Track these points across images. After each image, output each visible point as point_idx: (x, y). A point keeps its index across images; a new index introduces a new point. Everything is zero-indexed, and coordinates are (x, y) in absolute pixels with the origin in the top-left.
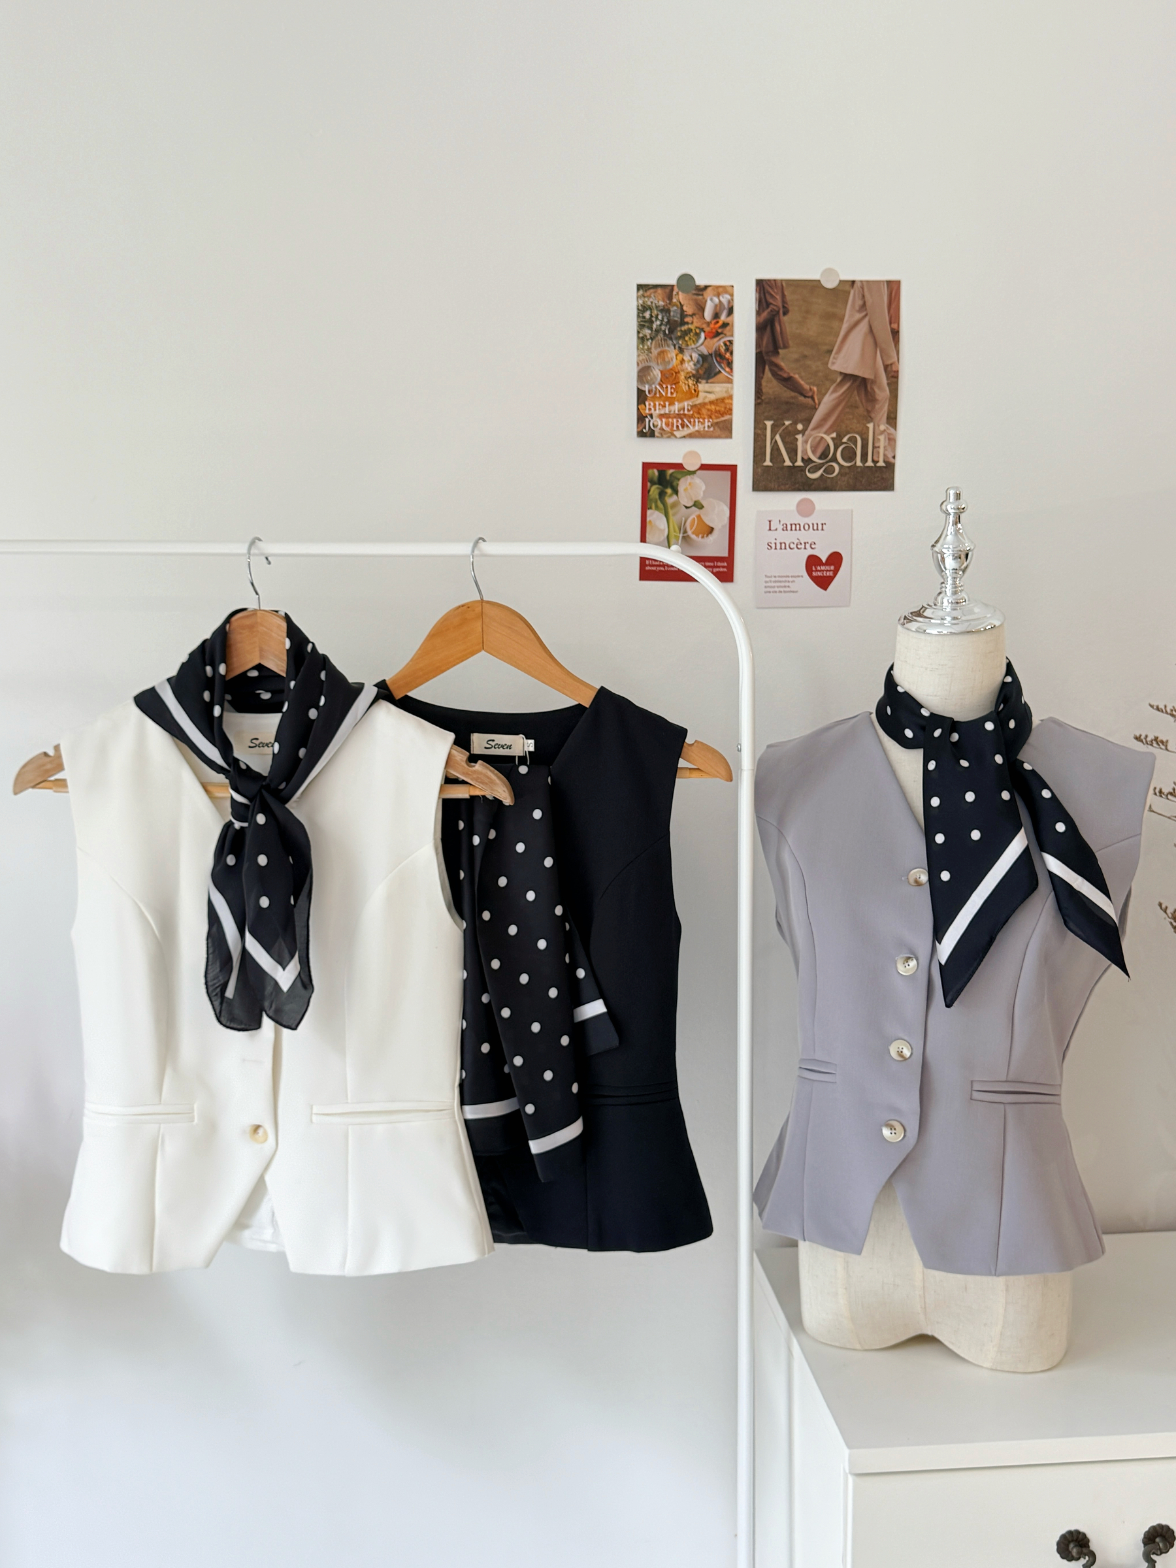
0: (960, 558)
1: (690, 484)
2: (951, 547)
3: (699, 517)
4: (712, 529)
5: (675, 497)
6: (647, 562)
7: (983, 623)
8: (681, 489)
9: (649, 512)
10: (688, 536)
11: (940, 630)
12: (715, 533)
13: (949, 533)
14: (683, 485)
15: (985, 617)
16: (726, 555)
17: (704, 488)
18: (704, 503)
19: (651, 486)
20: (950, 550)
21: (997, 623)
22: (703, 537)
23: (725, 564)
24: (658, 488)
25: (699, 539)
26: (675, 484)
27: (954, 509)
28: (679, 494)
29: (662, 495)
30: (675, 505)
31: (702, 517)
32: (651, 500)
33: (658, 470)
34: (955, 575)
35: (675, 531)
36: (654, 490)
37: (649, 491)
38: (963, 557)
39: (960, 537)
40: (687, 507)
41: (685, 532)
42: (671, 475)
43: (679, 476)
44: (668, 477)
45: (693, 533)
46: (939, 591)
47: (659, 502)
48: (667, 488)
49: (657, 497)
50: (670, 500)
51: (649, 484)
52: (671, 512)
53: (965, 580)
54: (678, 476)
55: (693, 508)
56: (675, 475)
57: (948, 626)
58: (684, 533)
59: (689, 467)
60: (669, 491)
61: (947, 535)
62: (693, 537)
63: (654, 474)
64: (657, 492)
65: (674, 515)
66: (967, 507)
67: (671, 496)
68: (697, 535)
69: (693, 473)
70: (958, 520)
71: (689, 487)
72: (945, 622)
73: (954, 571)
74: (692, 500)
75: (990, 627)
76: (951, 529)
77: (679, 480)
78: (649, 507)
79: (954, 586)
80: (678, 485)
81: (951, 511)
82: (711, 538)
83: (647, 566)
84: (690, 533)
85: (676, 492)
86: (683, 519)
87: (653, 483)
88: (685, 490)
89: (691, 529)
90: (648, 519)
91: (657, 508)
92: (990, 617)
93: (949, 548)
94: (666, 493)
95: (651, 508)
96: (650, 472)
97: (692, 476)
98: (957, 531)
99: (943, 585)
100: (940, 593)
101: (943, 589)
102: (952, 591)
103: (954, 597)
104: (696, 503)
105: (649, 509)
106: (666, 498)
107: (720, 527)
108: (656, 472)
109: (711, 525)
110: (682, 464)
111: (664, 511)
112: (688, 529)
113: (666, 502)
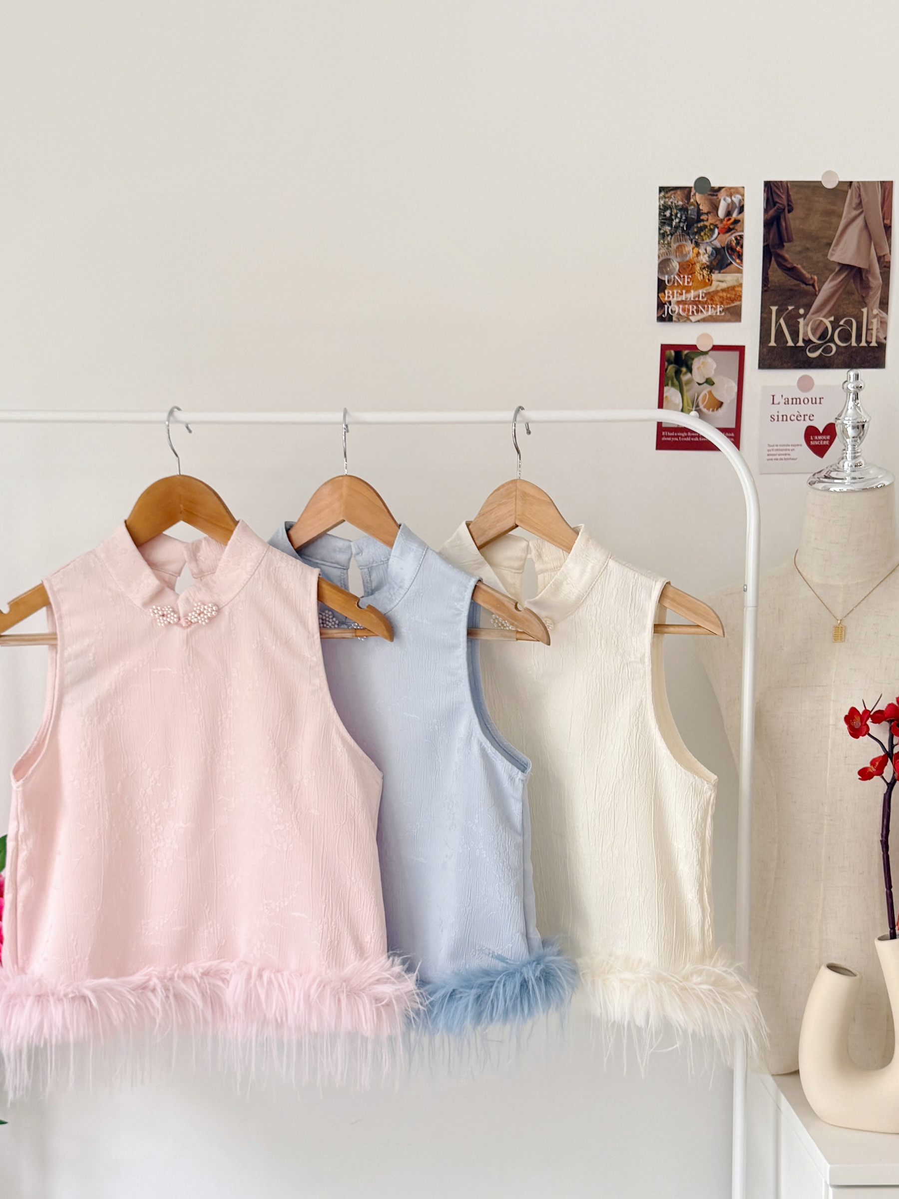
0: (858, 428)
1: (703, 363)
2: (851, 419)
3: (710, 392)
4: (721, 404)
5: (689, 375)
6: (663, 433)
7: (874, 483)
8: (695, 368)
9: (666, 389)
10: (700, 409)
11: (841, 488)
12: (724, 406)
13: (849, 408)
14: (697, 363)
15: (877, 477)
16: (733, 426)
17: (715, 366)
18: (715, 380)
19: (668, 366)
20: (850, 422)
21: (887, 483)
22: (713, 411)
23: (733, 435)
24: (674, 367)
25: (710, 412)
26: (689, 363)
27: (854, 387)
28: (693, 372)
29: (678, 373)
30: (689, 382)
31: (713, 392)
32: (668, 378)
33: (675, 351)
34: (854, 443)
35: (688, 405)
36: (671, 369)
37: (666, 370)
38: (860, 427)
39: (858, 410)
40: (699, 384)
41: (698, 406)
42: (686, 355)
44: (683, 357)
45: (705, 406)
46: (840, 456)
47: (675, 380)
48: (681, 366)
49: (673, 374)
50: (685, 378)
51: (666, 364)
52: (685, 388)
53: (864, 447)
54: (692, 356)
55: (705, 384)
56: (689, 355)
57: (848, 485)
58: (696, 406)
59: (702, 348)
60: (684, 369)
61: (848, 409)
62: (705, 410)
63: (671, 353)
64: (673, 370)
65: (688, 391)
66: (864, 386)
67: (686, 373)
68: (708, 409)
69: (705, 353)
70: (857, 396)
71: (702, 366)
72: (846, 481)
73: (854, 439)
74: (704, 377)
75: (880, 486)
76: (851, 404)
77: (693, 359)
78: (666, 383)
79: (853, 452)
80: (692, 364)
81: (852, 389)
82: (721, 411)
83: (663, 436)
84: (701, 407)
85: (690, 370)
86: (696, 394)
87: (670, 363)
88: (698, 368)
89: (703, 403)
90: (665, 395)
91: (673, 385)
92: (881, 478)
93: (849, 420)
94: (681, 371)
95: (667, 385)
96: (667, 352)
97: (704, 356)
98: (856, 406)
99: (844, 452)
100: (843, 458)
101: (845, 455)
102: (852, 456)
103: (854, 461)
104: (708, 380)
105: (666, 386)
106: (681, 376)
107: (729, 401)
108: (673, 353)
109: (721, 400)
110: (696, 345)
111: (679, 388)
112: (700, 404)
113: (681, 380)
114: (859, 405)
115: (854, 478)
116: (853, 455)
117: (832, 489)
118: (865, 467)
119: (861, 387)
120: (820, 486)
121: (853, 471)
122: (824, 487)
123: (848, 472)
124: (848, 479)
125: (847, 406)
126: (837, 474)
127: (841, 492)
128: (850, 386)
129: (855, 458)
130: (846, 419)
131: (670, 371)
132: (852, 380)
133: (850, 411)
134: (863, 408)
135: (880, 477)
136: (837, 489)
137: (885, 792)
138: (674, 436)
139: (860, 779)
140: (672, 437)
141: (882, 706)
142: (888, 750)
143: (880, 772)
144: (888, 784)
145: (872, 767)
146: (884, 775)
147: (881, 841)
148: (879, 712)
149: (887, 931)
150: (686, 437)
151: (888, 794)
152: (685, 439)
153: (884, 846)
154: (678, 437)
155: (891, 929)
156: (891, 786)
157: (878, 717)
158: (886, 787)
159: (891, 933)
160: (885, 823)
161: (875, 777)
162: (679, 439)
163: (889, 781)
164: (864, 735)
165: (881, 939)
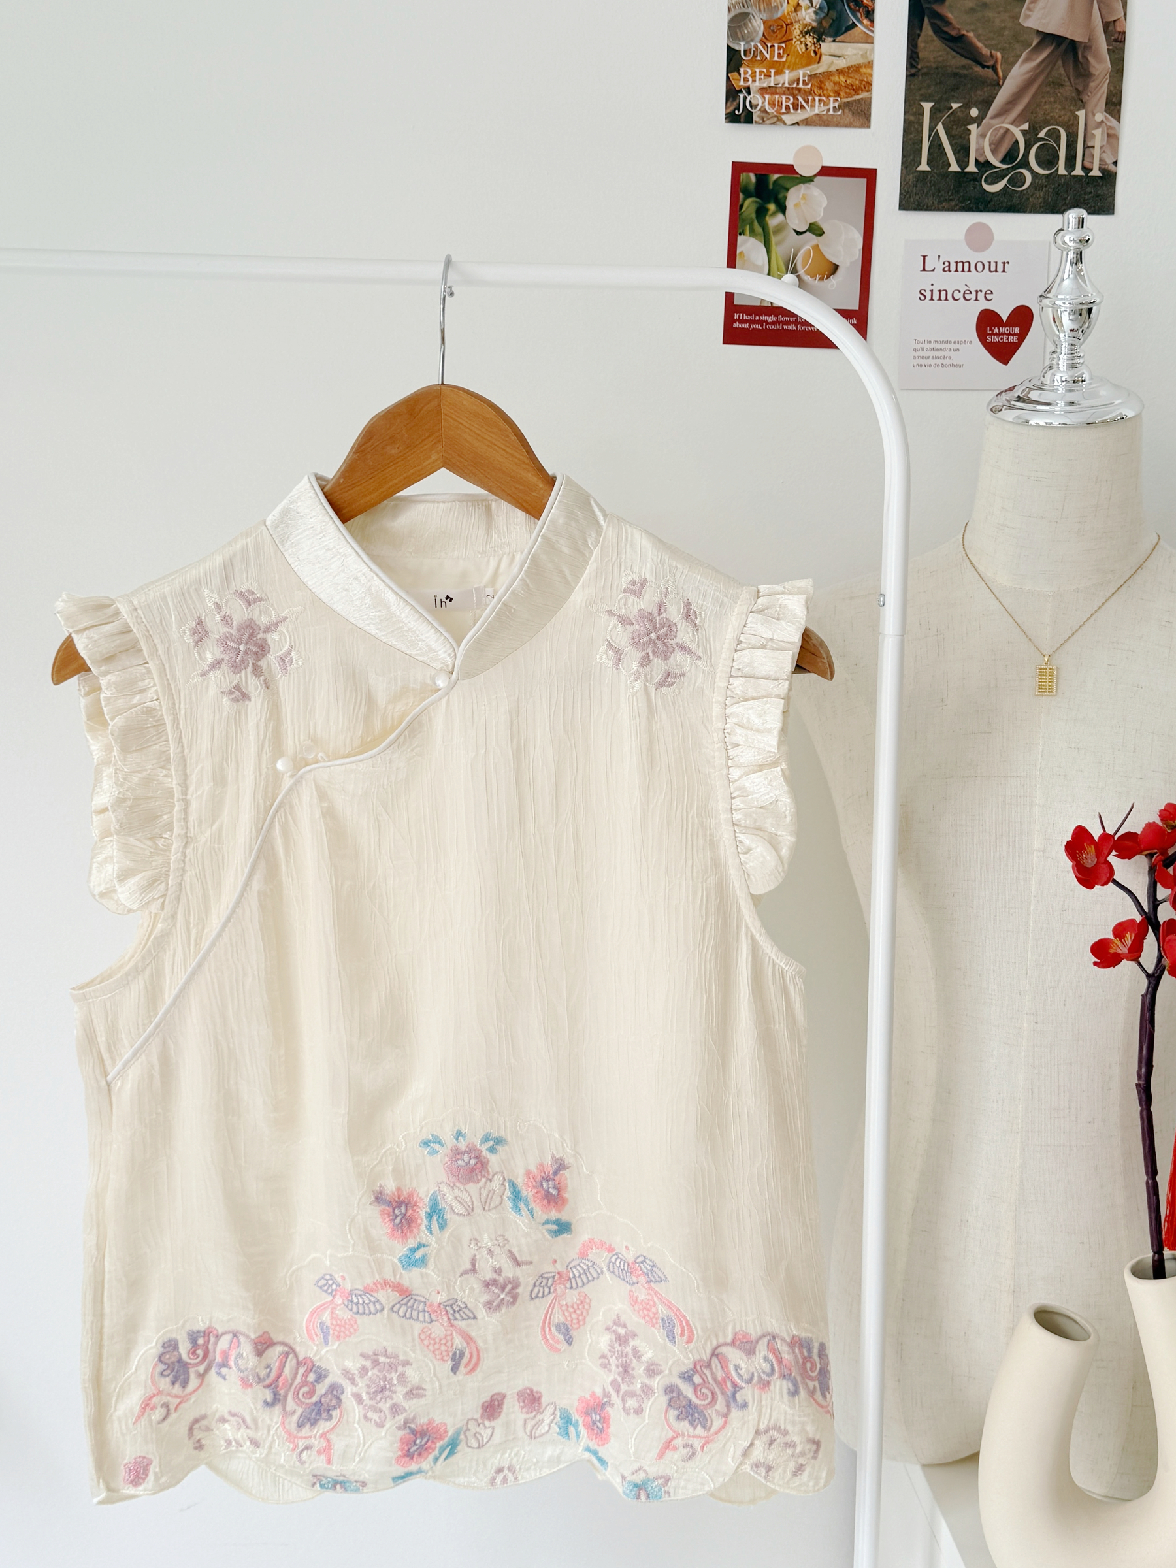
0: (1081, 315)
1: (804, 197)
2: (1068, 297)
3: (816, 248)
4: (835, 268)
5: (780, 217)
6: (736, 316)
7: (1110, 412)
8: (790, 204)
9: (740, 239)
10: (799, 277)
11: (1048, 421)
12: (840, 272)
13: (1066, 276)
14: (794, 197)
15: (1114, 403)
16: (855, 306)
17: (825, 203)
18: (824, 227)
19: (744, 200)
20: (1067, 303)
22: (821, 279)
23: (855, 319)
24: (753, 202)
25: (818, 281)
26: (781, 196)
27: (1074, 240)
28: (788, 212)
29: (761, 213)
30: (779, 229)
31: (821, 247)
32: (744, 220)
33: (756, 175)
34: (1073, 341)
35: (778, 270)
36: (750, 205)
37: (741, 206)
38: (1085, 313)
39: (1081, 282)
40: (798, 233)
41: (795, 267)
42: (775, 182)
43: (788, 186)
44: (771, 186)
45: (807, 273)
47: (756, 223)
48: (769, 202)
49: (754, 216)
50: (774, 221)
51: (741, 196)
52: (774, 240)
53: (1086, 349)
54: (787, 184)
55: (808, 234)
56: (781, 182)
57: (1060, 415)
58: (792, 273)
59: (804, 170)
60: (772, 207)
61: (1063, 280)
62: (807, 278)
63: (749, 178)
64: (753, 208)
65: (778, 244)
66: (1091, 240)
67: (774, 214)
68: (814, 276)
69: (810, 180)
70: (1079, 257)
71: (802, 202)
72: (1056, 408)
73: (1071, 333)
74: (806, 221)
75: (1119, 417)
76: (1069, 269)
77: (787, 190)
78: (740, 229)
79: (1070, 356)
80: (785, 198)
81: (1071, 244)
82: (834, 280)
83: (735, 321)
84: (801, 272)
85: (782, 209)
86: (793, 250)
87: (748, 195)
88: (797, 205)
89: (804, 264)
90: (738, 252)
91: (753, 233)
92: (1119, 404)
93: (1063, 300)
94: (767, 210)
95: (743, 232)
96: (743, 176)
97: (807, 185)
98: (1077, 274)
99: (1055, 356)
100: (1050, 367)
101: (1053, 361)
102: (1068, 364)
103: (1071, 373)
104: (812, 226)
105: (740, 234)
106: (767, 218)
107: (848, 264)
108: (753, 177)
109: (835, 261)
110: (791, 167)
111: (763, 238)
112: (799, 267)
113: (767, 224)
114: (1082, 274)
115: (1071, 404)
116: (1071, 362)
117: (1031, 422)
118: (1090, 384)
119: (1087, 241)
120: (1010, 415)
121: (1070, 391)
122: (1018, 417)
123: (1061, 390)
124: (1061, 404)
125: (1060, 274)
126: (1041, 394)
127: (1049, 426)
128: (1069, 239)
129: (1073, 366)
130: (1060, 297)
131: (747, 208)
132: (1070, 229)
133: (1066, 283)
134: (1088, 276)
135: (1117, 402)
136: (1042, 423)
137: (1143, 991)
138: (754, 322)
139: (1095, 964)
140: (750, 322)
141: (1136, 825)
142: (1146, 909)
143: (1135, 953)
144: (1148, 976)
145: (1119, 943)
146: (1140, 959)
147: (1137, 1085)
148: (1130, 836)
149: (1148, 1255)
150: (774, 323)
151: (1149, 996)
152: (773, 327)
153: (1144, 1097)
154: (760, 322)
155: (1155, 1253)
156: (1154, 980)
157: (1127, 845)
158: (1146, 982)
159: (1154, 1260)
160: (1144, 1052)
161: (1124, 962)
162: (762, 326)
163: (1150, 971)
164: (1106, 883)
165: (1138, 1272)
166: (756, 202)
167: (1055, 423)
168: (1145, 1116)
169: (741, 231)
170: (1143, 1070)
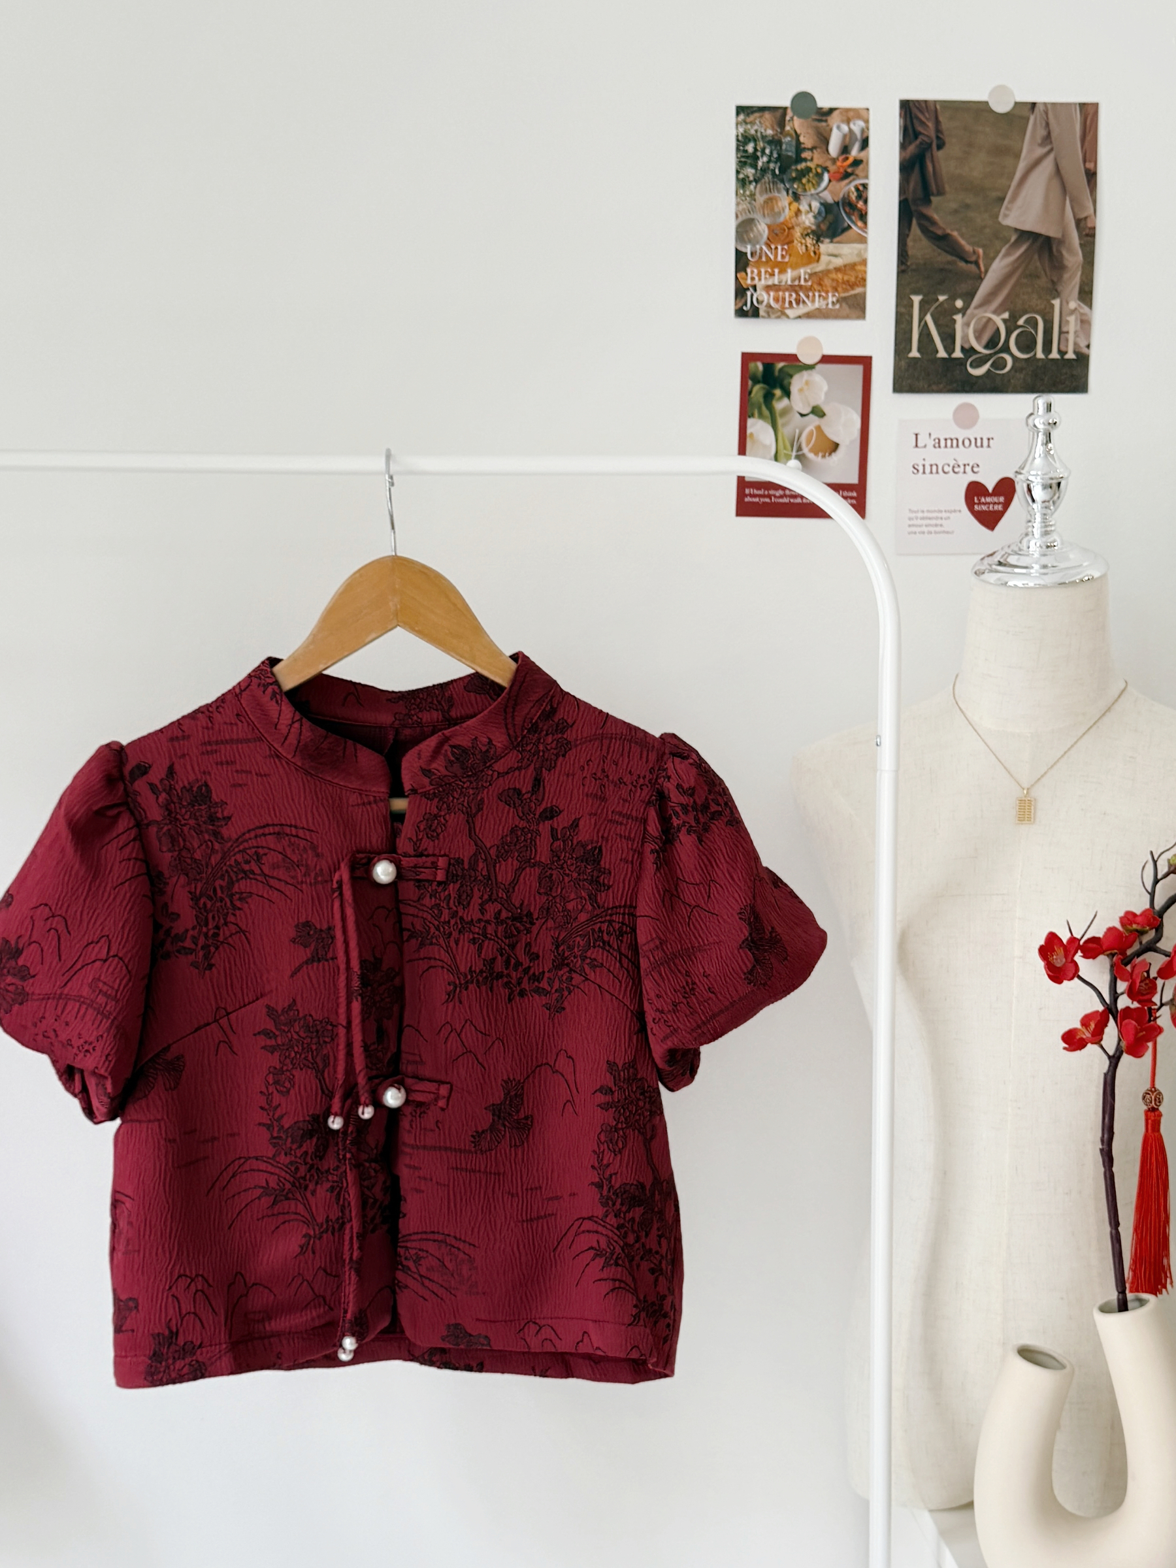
0: (1051, 487)
1: (807, 383)
2: (1039, 473)
3: (819, 428)
4: (835, 447)
5: (785, 401)
6: (747, 491)
7: (1079, 574)
8: (794, 389)
9: (750, 422)
10: (804, 455)
11: (1025, 582)
12: (841, 449)
13: (1037, 455)
14: (797, 383)
15: (1082, 565)
16: (854, 480)
17: (825, 388)
18: (826, 411)
19: (754, 386)
20: (1039, 478)
21: (1096, 575)
22: (824, 456)
23: (855, 494)
24: (761, 388)
25: (819, 459)
26: (786, 382)
27: (1044, 423)
28: (792, 397)
29: (768, 397)
30: (786, 411)
31: (823, 428)
32: (753, 405)
33: (764, 364)
34: (1045, 511)
35: (785, 448)
36: (758, 391)
37: (750, 393)
38: (1055, 486)
39: (1051, 460)
40: (802, 415)
41: (800, 449)
42: (781, 370)
43: (792, 373)
44: (777, 373)
45: (811, 450)
46: (1024, 531)
47: (764, 408)
48: (774, 387)
49: (761, 400)
50: (780, 405)
51: (750, 383)
52: (780, 421)
53: (1059, 517)
54: (790, 371)
55: (811, 416)
56: (786, 369)
57: (1035, 577)
58: (798, 451)
59: (805, 359)
60: (778, 392)
61: (1035, 458)
62: (811, 456)
63: (757, 367)
64: (761, 393)
65: (784, 425)
66: (1060, 422)
67: (780, 398)
68: (816, 454)
69: (810, 367)
70: (1049, 438)
71: (805, 387)
72: (1032, 571)
73: (1044, 505)
74: (809, 404)
75: (1086, 578)
76: (1040, 449)
77: (791, 376)
79: (1043, 524)
80: (790, 384)
81: (1041, 427)
82: (836, 457)
83: (746, 496)
84: (806, 450)
85: (787, 393)
86: (797, 431)
87: (756, 381)
88: (801, 390)
89: (808, 445)
90: (749, 431)
91: (761, 416)
92: (1086, 566)
93: (1037, 475)
94: (773, 395)
95: (752, 416)
96: (752, 365)
97: (809, 372)
98: (1047, 453)
99: (1030, 524)
100: (1027, 535)
101: (1030, 529)
102: (1041, 532)
103: (1044, 539)
104: (816, 410)
105: (750, 417)
106: (774, 402)
107: (848, 442)
108: (760, 366)
109: (836, 440)
110: (795, 356)
111: (770, 421)
112: (803, 446)
113: (774, 408)
114: (1052, 452)
115: (1045, 567)
116: (1043, 530)
117: (1011, 583)
118: (1061, 549)
119: (1055, 423)
120: (992, 578)
121: (1045, 555)
122: (999, 579)
123: (1036, 555)
124: (1036, 567)
125: (1033, 451)
126: (1019, 559)
127: (1026, 588)
128: (1039, 422)
129: (1046, 533)
130: (1032, 473)
131: (757, 392)
132: (1041, 412)
133: (1038, 461)
134: (1058, 456)
135: (1085, 564)
136: (1020, 585)
137: (1105, 1070)
138: (763, 496)
139: (1065, 1048)
140: (760, 496)
141: (1098, 931)
142: (1108, 1001)
143: (1097, 1038)
144: (1109, 1057)
145: (1084, 1030)
146: (1103, 1043)
147: (1102, 1150)
148: (1094, 940)
149: (1113, 1296)
150: (781, 497)
151: (1110, 1073)
152: (781, 500)
153: (1106, 1159)
154: (769, 496)
155: (1119, 1293)
156: (1114, 1060)
157: (1092, 948)
158: (1108, 1062)
159: (1119, 1299)
160: (1107, 1121)
161: (1089, 1045)
162: (771, 500)
164: (1072, 979)
165: (1105, 1309)
166: (764, 388)
167: (1031, 584)
168: (1108, 1176)
169: (750, 414)
170: (1106, 1136)
